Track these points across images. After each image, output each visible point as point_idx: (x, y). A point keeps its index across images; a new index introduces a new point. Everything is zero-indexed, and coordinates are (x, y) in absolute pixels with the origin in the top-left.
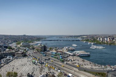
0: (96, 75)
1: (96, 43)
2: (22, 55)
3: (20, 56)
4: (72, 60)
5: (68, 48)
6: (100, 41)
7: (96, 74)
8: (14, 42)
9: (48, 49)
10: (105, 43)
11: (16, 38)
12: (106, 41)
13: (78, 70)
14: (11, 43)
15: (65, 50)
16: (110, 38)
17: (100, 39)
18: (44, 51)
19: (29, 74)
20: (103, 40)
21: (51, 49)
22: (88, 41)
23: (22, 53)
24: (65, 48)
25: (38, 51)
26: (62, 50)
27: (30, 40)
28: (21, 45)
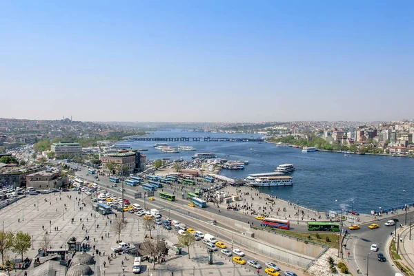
0: (306, 243)
1: (316, 146)
2: (51, 183)
3: (47, 187)
4: (233, 197)
5: (221, 163)
6: (331, 143)
7: (307, 239)
9: (149, 167)
10: (345, 148)
11: (35, 129)
12: (351, 142)
15: (211, 168)
16: (362, 133)
17: (329, 134)
18: (135, 171)
20: (339, 138)
21: (160, 165)
22: (291, 143)
23: (55, 177)
24: (209, 161)
25: (114, 173)
26: (198, 170)
27: (87, 137)
28: (53, 154)
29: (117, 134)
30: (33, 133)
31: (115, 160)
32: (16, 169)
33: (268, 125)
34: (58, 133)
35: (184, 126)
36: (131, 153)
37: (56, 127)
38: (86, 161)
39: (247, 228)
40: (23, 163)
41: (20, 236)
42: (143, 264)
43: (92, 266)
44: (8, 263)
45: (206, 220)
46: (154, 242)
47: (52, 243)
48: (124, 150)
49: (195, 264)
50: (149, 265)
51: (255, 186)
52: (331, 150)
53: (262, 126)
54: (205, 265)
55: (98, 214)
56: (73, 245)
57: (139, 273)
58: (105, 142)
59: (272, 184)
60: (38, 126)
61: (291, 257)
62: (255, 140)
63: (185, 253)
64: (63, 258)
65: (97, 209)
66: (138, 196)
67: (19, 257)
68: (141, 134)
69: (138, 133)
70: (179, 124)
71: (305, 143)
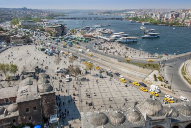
0: (144, 68)
1: (149, 22)
3: (21, 42)
4: (110, 47)
5: (103, 30)
6: (156, 20)
8: (7, 20)
9: (68, 32)
10: (163, 23)
12: (166, 20)
13: (117, 62)
15: (98, 33)
16: (172, 15)
17: (156, 15)
18: (62, 35)
19: (37, 67)
20: (161, 18)
21: (74, 32)
22: (137, 20)
23: (23, 38)
24: (97, 30)
25: (52, 35)
26: (92, 34)
27: (36, 17)
28: (20, 26)
30: (9, 15)
31: (52, 29)
32: (4, 34)
33: (125, 11)
34: (21, 15)
36: (59, 25)
37: (19, 12)
38: (37, 30)
39: (116, 61)
40: (7, 31)
41: (12, 66)
42: (71, 78)
43: (48, 79)
44: (9, 78)
45: (97, 58)
46: (74, 68)
47: (27, 69)
48: (56, 24)
49: (94, 78)
50: (73, 78)
51: (120, 42)
52: (156, 24)
54: (98, 78)
55: (47, 55)
56: (38, 70)
57: (69, 82)
58: (45, 20)
59: (128, 41)
60: (10, 11)
61: (137, 74)
62: (119, 19)
63: (89, 73)
64: (35, 76)
65: (46, 53)
66: (65, 47)
67: (13, 75)
68: (62, 16)
71: (144, 20)
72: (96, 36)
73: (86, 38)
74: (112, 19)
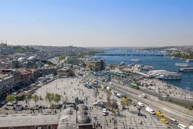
0: (191, 109)
2: (67, 74)
3: (65, 75)
4: (149, 84)
5: (142, 67)
7: (191, 108)
8: (56, 56)
9: (107, 68)
11: (58, 50)
14: (50, 58)
15: (137, 69)
18: (101, 70)
19: (77, 98)
21: (112, 67)
22: (180, 57)
23: (68, 71)
24: (135, 66)
25: (92, 70)
26: (130, 70)
27: (79, 54)
28: (66, 61)
29: (92, 52)
30: (58, 52)
31: (92, 64)
32: (53, 67)
33: (166, 48)
34: (67, 52)
35: (122, 49)
36: (99, 61)
37: (66, 49)
38: (80, 65)
39: (157, 99)
40: (55, 65)
41: (57, 95)
42: (107, 112)
43: (87, 111)
44: (53, 105)
46: (112, 102)
47: (69, 99)
48: (96, 59)
49: (131, 114)
50: (110, 113)
51: (160, 79)
53: (163, 49)
54: (136, 115)
55: (86, 88)
56: (78, 101)
57: (105, 116)
58: (87, 56)
59: (169, 78)
60: (60, 49)
61: (182, 116)
62: (159, 56)
63: (126, 109)
64: (75, 106)
65: (86, 86)
66: (103, 81)
67: (57, 104)
68: (102, 53)
69: (101, 52)
70: (120, 48)
71: (188, 57)
72: (134, 72)
73: (124, 74)
74: (152, 55)
